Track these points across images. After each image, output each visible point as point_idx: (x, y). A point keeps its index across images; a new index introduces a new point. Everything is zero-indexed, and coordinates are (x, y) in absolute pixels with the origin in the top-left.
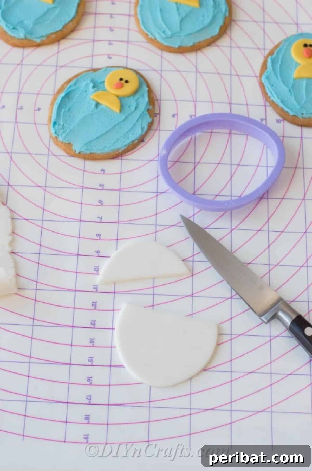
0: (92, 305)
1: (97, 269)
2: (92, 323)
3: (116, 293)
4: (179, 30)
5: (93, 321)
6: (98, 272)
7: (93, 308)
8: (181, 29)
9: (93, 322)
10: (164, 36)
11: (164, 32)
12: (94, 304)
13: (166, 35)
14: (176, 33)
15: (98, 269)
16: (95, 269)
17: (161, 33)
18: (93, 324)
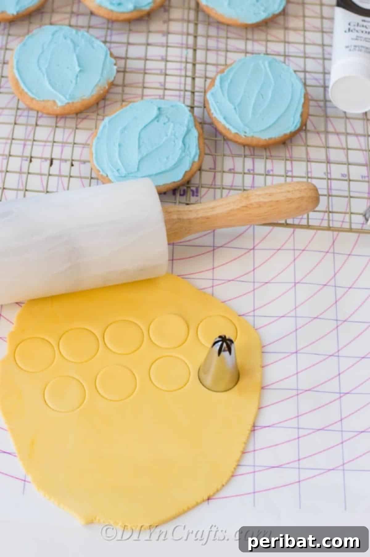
4: (136, 170)
8: (138, 169)
10: (117, 174)
11: (118, 170)
13: (119, 173)
14: (131, 173)
17: (115, 170)
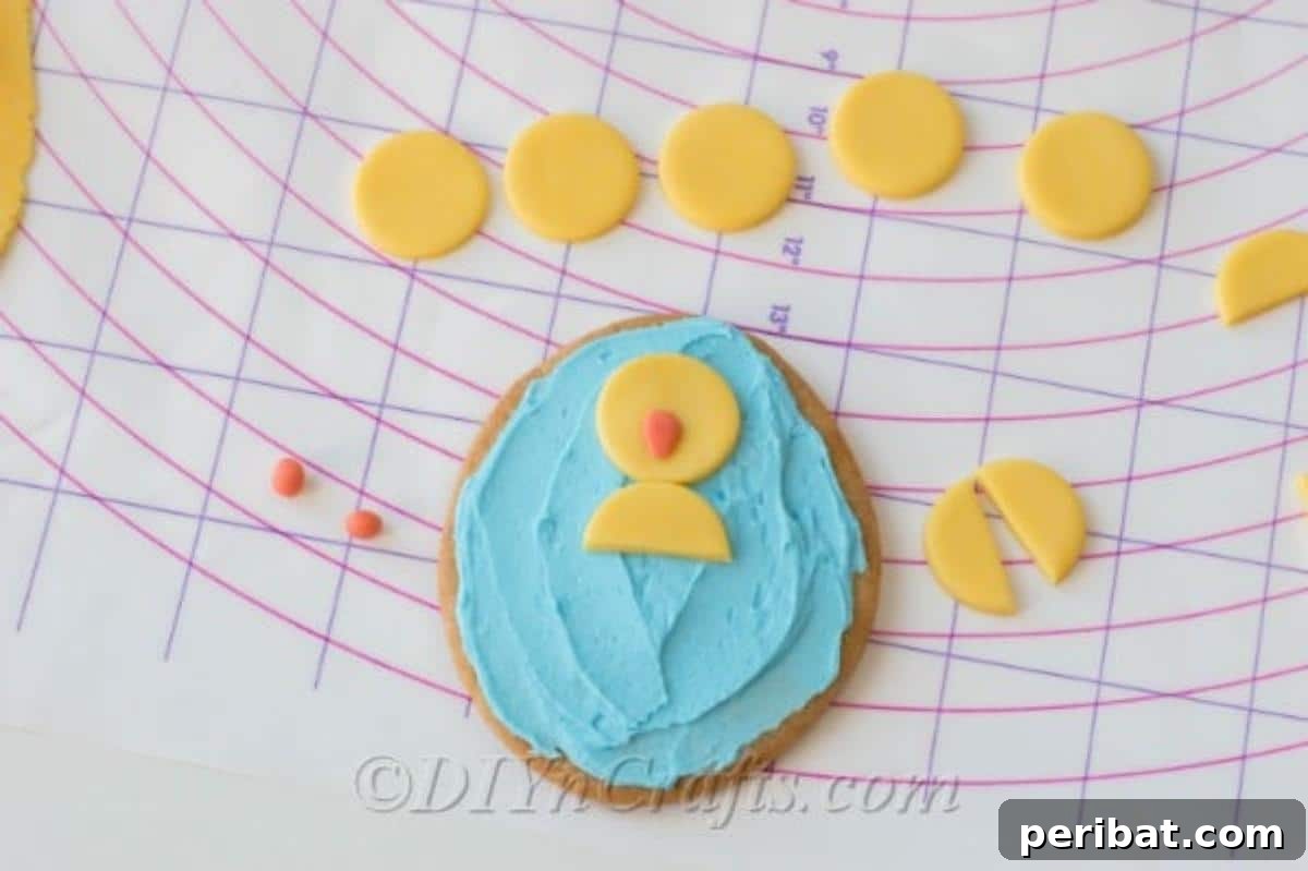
0: (786, 249)
1: (816, 119)
2: (776, 317)
3: (880, 216)
4: (664, 697)
5: (782, 309)
6: (821, 130)
7: (788, 259)
9: (780, 314)
11: (595, 722)
12: (792, 246)
15: (824, 121)
16: (810, 119)
17: (585, 726)
18: (779, 320)
